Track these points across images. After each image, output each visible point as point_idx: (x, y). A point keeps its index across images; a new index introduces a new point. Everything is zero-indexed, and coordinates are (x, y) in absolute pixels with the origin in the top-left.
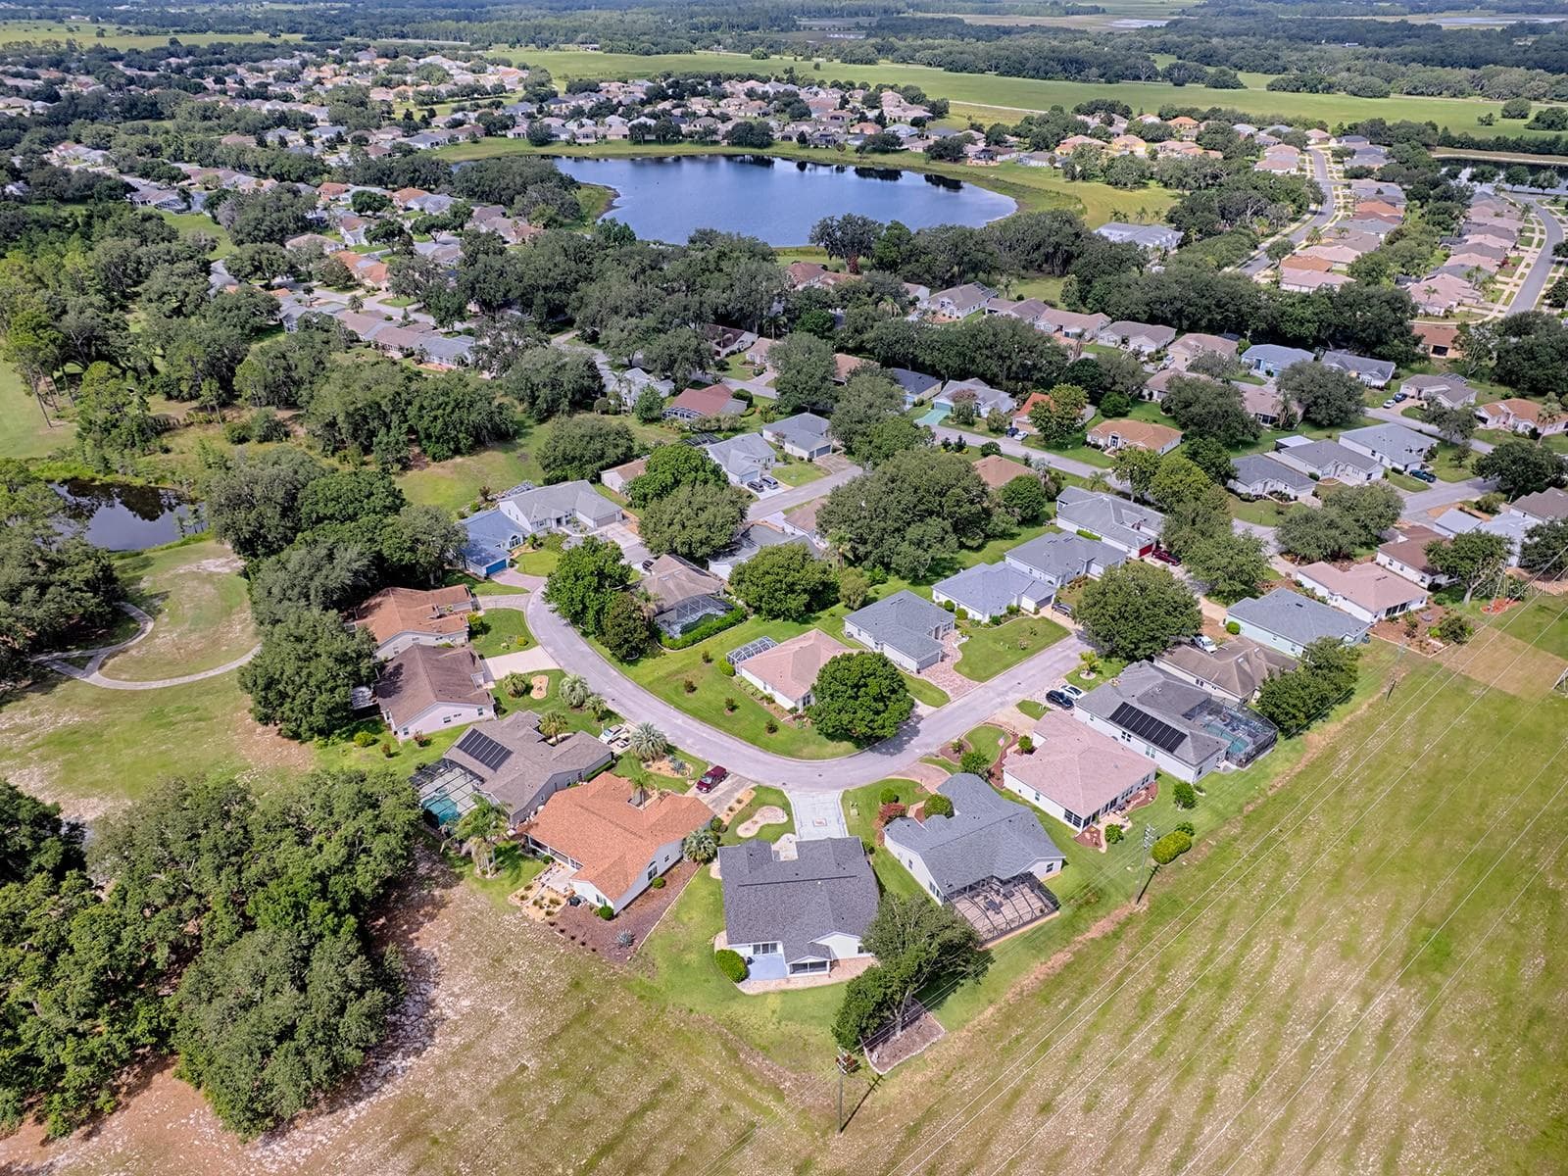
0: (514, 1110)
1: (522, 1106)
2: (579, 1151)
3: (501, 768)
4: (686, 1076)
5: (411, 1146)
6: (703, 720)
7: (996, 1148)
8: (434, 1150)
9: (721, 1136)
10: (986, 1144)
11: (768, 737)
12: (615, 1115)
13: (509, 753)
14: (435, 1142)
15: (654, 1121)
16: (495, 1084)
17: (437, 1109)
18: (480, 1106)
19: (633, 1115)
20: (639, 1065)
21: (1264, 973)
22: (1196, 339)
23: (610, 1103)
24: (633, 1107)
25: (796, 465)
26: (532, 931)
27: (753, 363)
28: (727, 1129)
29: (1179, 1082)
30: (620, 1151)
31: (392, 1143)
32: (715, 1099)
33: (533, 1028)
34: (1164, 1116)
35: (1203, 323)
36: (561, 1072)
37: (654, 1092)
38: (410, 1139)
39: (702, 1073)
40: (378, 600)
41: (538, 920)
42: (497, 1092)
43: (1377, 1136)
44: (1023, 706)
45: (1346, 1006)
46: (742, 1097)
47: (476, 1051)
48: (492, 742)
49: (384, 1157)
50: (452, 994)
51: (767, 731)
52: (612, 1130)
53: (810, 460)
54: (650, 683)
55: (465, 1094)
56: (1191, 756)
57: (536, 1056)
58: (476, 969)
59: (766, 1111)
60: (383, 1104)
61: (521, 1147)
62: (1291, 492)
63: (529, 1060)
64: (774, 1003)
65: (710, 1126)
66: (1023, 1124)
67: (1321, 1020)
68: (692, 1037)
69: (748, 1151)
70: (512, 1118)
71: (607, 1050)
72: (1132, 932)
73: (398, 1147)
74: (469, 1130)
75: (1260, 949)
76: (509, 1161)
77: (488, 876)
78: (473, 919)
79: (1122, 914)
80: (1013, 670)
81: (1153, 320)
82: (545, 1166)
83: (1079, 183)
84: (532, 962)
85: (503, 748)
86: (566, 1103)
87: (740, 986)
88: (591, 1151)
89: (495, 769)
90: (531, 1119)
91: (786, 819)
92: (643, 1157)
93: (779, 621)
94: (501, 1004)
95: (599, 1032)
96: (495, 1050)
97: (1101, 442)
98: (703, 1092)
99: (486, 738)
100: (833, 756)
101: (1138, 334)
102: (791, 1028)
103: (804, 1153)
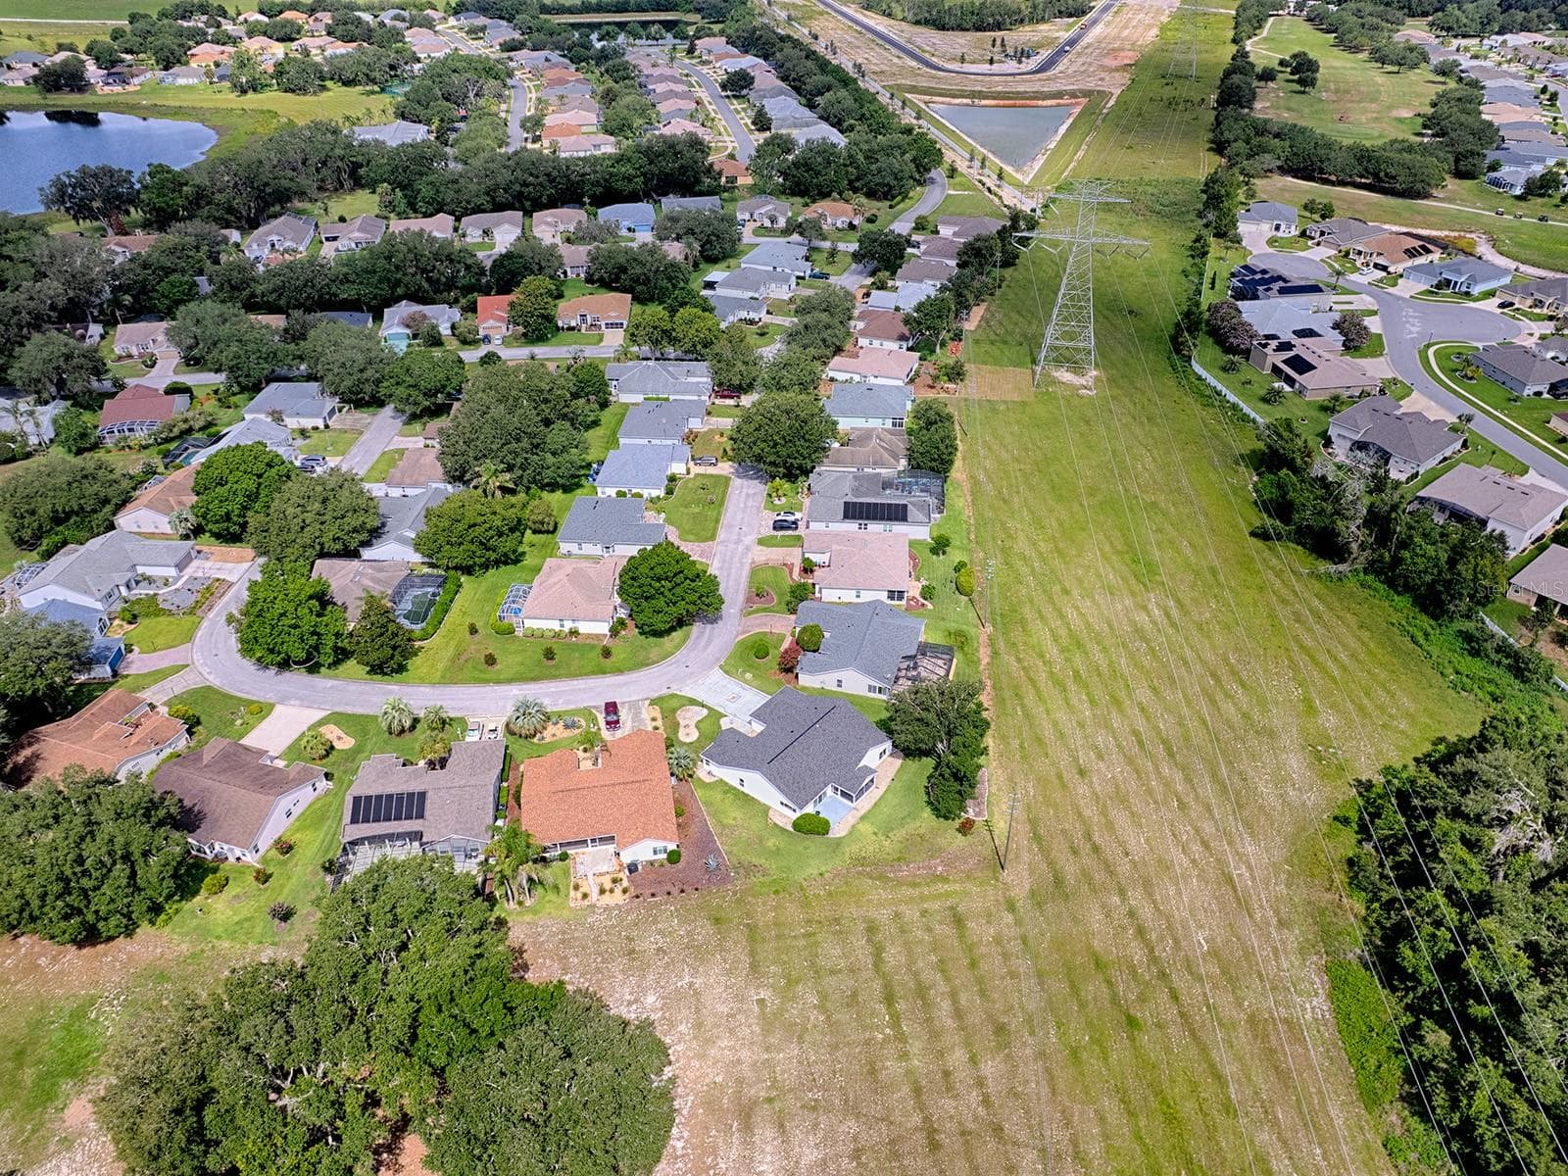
0: (797, 1033)
1: (796, 1024)
2: (873, 1014)
3: (427, 813)
4: (873, 914)
5: (756, 1119)
6: (534, 679)
7: (1087, 813)
8: (777, 1105)
9: (945, 930)
10: (1080, 814)
11: (607, 662)
12: (865, 975)
13: (422, 795)
14: (770, 1100)
15: (893, 955)
16: (757, 1029)
17: (740, 1081)
18: (767, 1050)
19: (876, 965)
20: (835, 933)
21: (1088, 625)
22: (552, 215)
23: (852, 970)
24: (870, 961)
25: (315, 435)
26: (628, 913)
27: (130, 356)
28: (941, 923)
29: (1121, 711)
30: (898, 991)
31: (739, 1130)
32: (911, 913)
33: (729, 973)
34: (1136, 733)
35: (544, 199)
36: (791, 982)
37: (868, 941)
38: (748, 1116)
39: (881, 904)
40: (27, 752)
41: (621, 903)
42: (767, 1031)
43: (1223, 673)
44: (761, 542)
45: (1141, 618)
46: (923, 898)
47: (709, 1022)
48: (390, 797)
49: (747, 1143)
50: (630, 1004)
51: (602, 658)
52: (877, 985)
53: (327, 426)
54: (443, 677)
55: (745, 1054)
56: (922, 518)
57: (758, 987)
58: (623, 972)
59: (947, 895)
60: (692, 1115)
61: (835, 1047)
62: (752, 315)
63: (758, 994)
64: (866, 828)
65: (929, 930)
66: (1082, 789)
67: (1138, 631)
68: (844, 888)
69: (970, 925)
70: (800, 1037)
71: (803, 942)
72: (1001, 645)
73: (747, 1128)
74: (783, 1072)
75: (1071, 614)
76: (839, 1062)
77: (528, 903)
78: (563, 941)
79: (983, 638)
80: (725, 520)
81: (499, 207)
82: (867, 1043)
83: (251, 95)
84: (660, 932)
85: (411, 795)
86: (824, 997)
87: (831, 835)
88: (882, 1008)
89: (420, 815)
90: (815, 1026)
91: (705, 712)
92: (919, 983)
93: (491, 571)
94: (681, 978)
95: (779, 937)
96: (723, 1009)
97: (573, 324)
98: (897, 915)
99: (379, 798)
100: (678, 647)
101: (498, 224)
102: (899, 834)
103: (1001, 899)
